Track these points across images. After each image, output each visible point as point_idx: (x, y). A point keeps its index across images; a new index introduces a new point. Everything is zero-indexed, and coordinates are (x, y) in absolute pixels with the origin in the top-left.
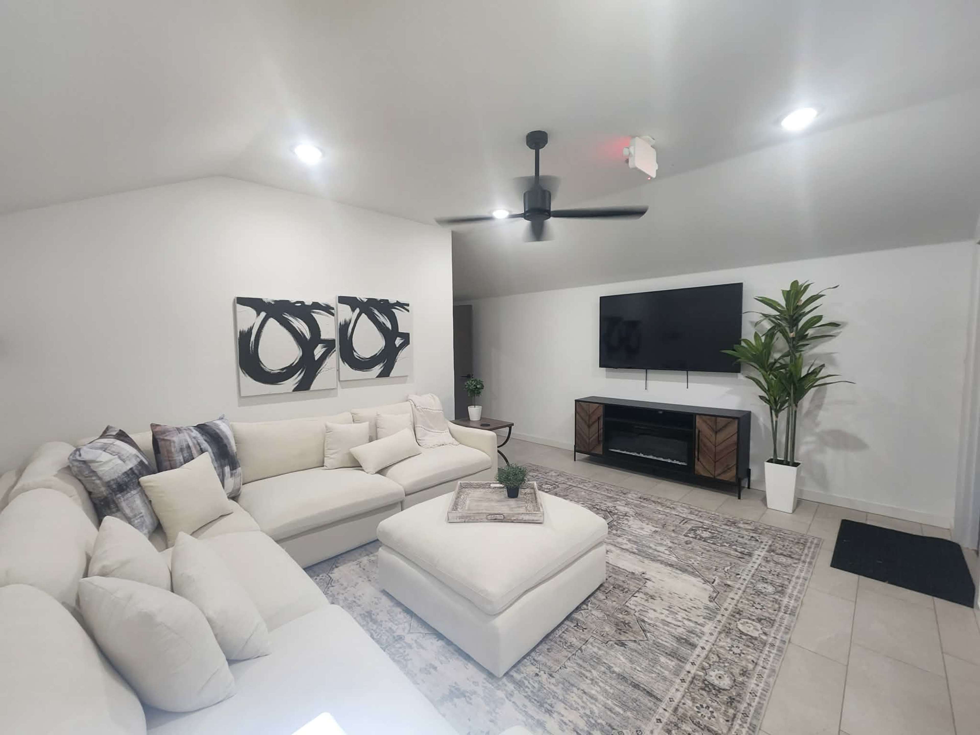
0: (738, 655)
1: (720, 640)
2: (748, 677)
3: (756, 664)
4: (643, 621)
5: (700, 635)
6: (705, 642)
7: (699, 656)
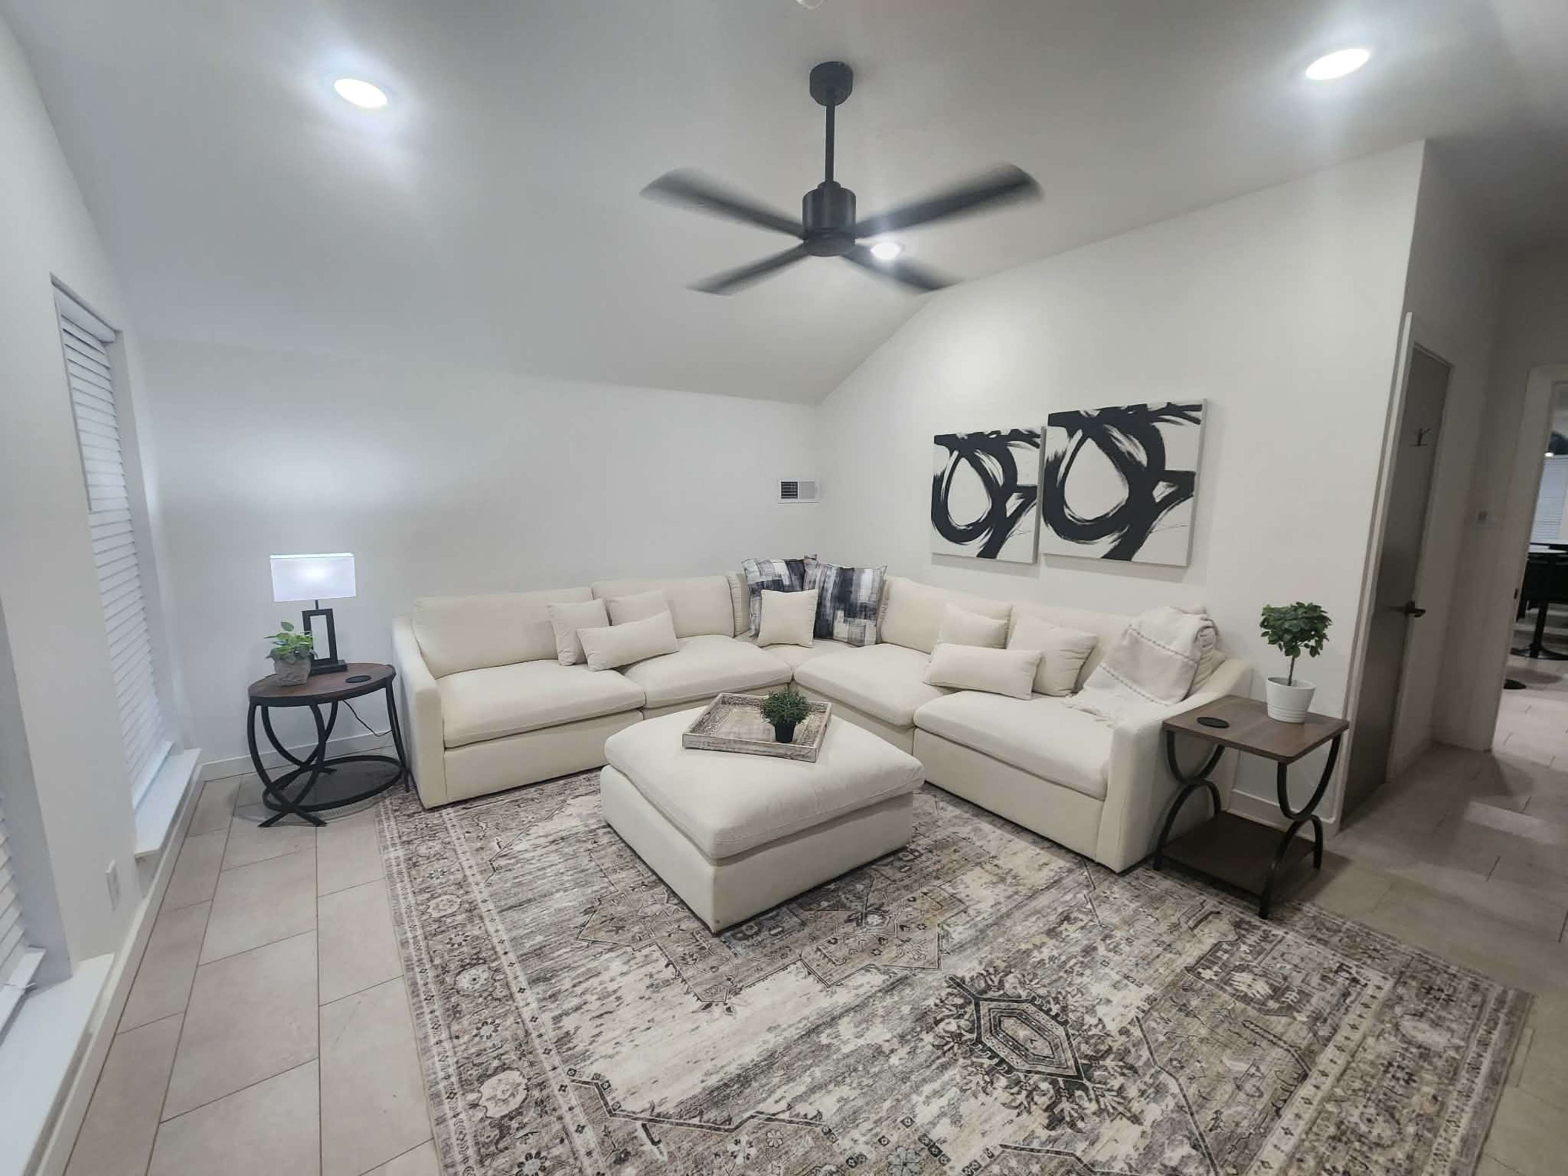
0: (480, 1025)
1: (518, 1023)
2: (448, 1010)
3: (451, 1038)
4: (611, 950)
5: (544, 1004)
6: (529, 1001)
7: (516, 978)
